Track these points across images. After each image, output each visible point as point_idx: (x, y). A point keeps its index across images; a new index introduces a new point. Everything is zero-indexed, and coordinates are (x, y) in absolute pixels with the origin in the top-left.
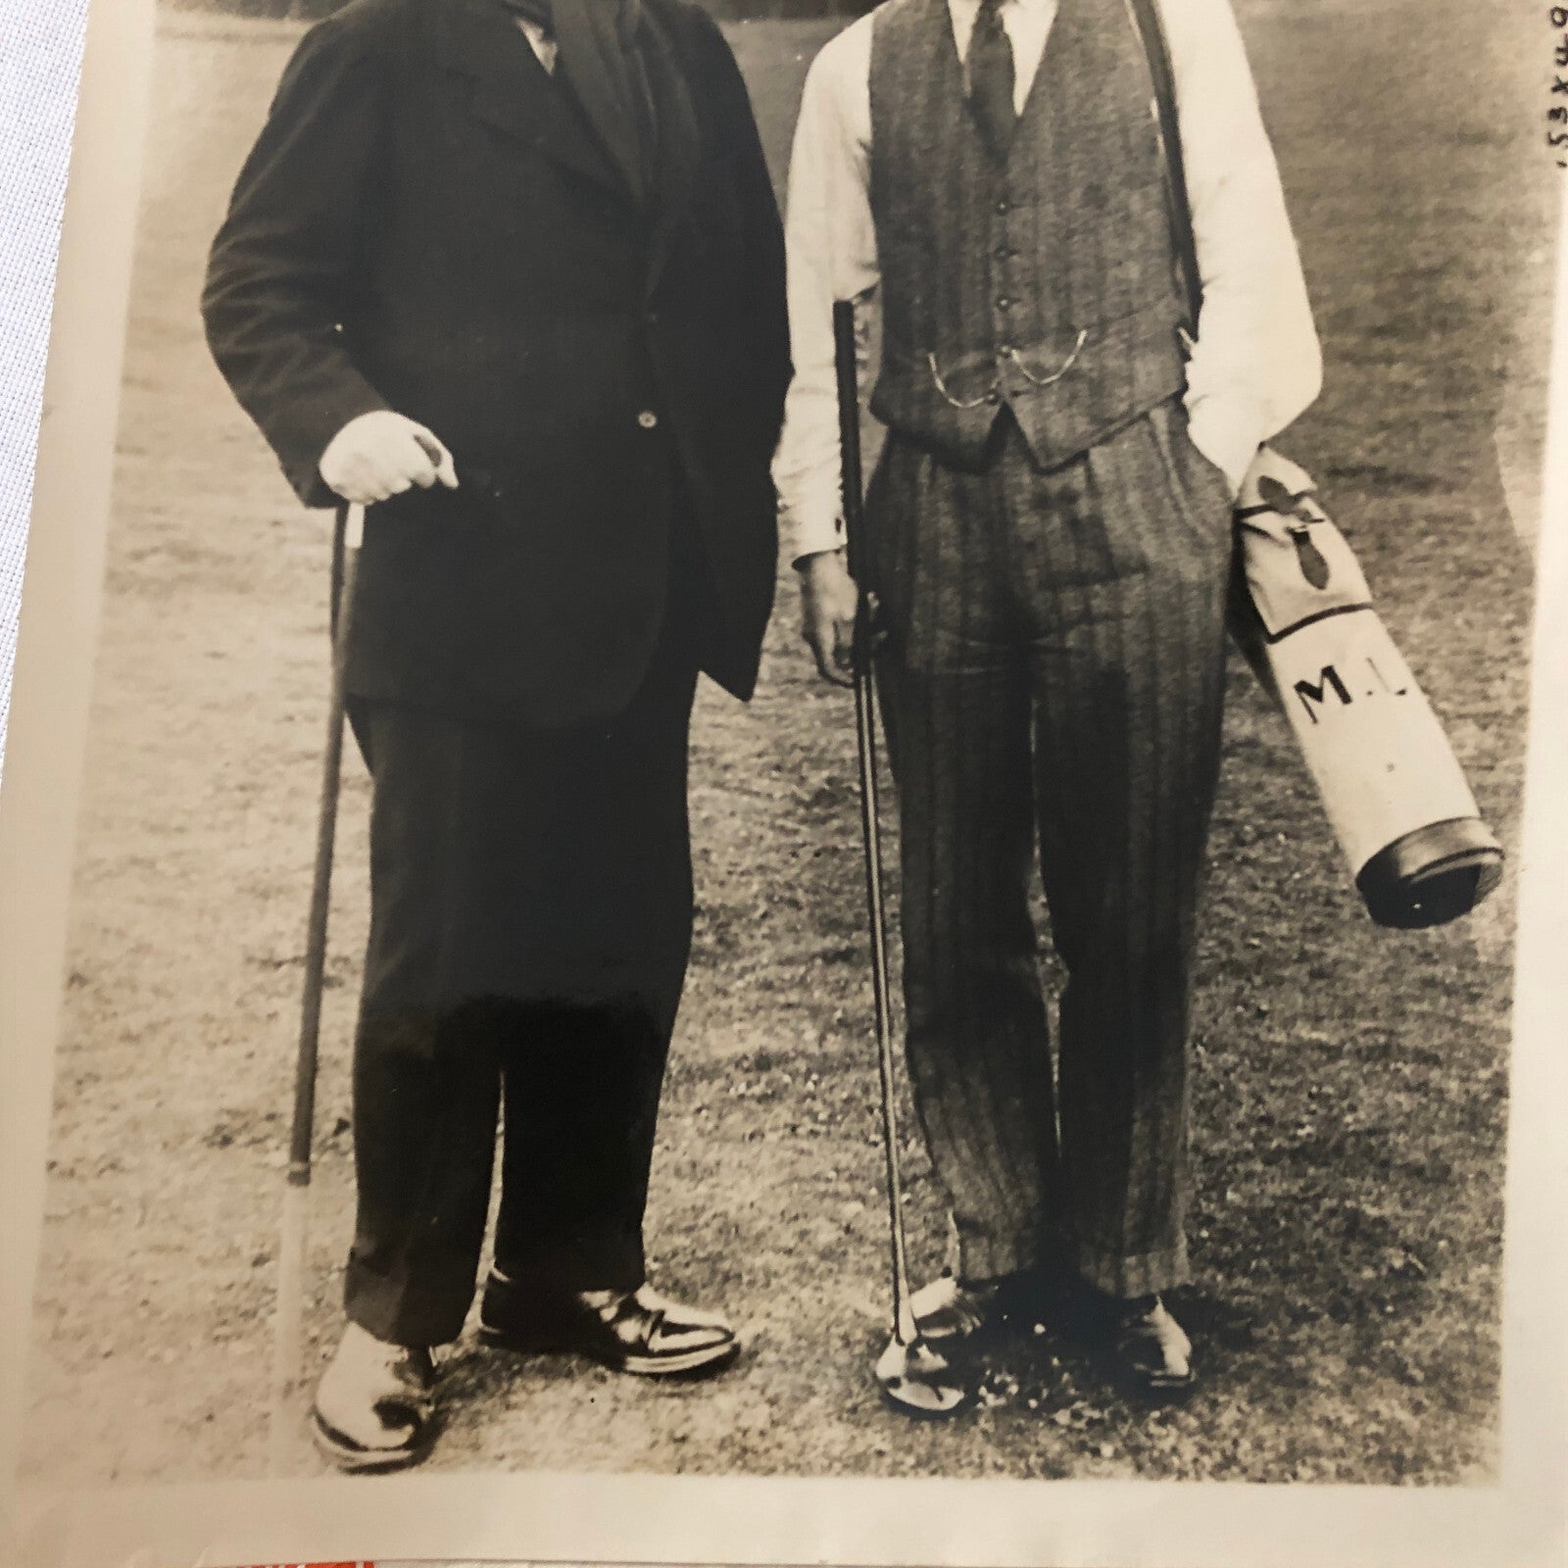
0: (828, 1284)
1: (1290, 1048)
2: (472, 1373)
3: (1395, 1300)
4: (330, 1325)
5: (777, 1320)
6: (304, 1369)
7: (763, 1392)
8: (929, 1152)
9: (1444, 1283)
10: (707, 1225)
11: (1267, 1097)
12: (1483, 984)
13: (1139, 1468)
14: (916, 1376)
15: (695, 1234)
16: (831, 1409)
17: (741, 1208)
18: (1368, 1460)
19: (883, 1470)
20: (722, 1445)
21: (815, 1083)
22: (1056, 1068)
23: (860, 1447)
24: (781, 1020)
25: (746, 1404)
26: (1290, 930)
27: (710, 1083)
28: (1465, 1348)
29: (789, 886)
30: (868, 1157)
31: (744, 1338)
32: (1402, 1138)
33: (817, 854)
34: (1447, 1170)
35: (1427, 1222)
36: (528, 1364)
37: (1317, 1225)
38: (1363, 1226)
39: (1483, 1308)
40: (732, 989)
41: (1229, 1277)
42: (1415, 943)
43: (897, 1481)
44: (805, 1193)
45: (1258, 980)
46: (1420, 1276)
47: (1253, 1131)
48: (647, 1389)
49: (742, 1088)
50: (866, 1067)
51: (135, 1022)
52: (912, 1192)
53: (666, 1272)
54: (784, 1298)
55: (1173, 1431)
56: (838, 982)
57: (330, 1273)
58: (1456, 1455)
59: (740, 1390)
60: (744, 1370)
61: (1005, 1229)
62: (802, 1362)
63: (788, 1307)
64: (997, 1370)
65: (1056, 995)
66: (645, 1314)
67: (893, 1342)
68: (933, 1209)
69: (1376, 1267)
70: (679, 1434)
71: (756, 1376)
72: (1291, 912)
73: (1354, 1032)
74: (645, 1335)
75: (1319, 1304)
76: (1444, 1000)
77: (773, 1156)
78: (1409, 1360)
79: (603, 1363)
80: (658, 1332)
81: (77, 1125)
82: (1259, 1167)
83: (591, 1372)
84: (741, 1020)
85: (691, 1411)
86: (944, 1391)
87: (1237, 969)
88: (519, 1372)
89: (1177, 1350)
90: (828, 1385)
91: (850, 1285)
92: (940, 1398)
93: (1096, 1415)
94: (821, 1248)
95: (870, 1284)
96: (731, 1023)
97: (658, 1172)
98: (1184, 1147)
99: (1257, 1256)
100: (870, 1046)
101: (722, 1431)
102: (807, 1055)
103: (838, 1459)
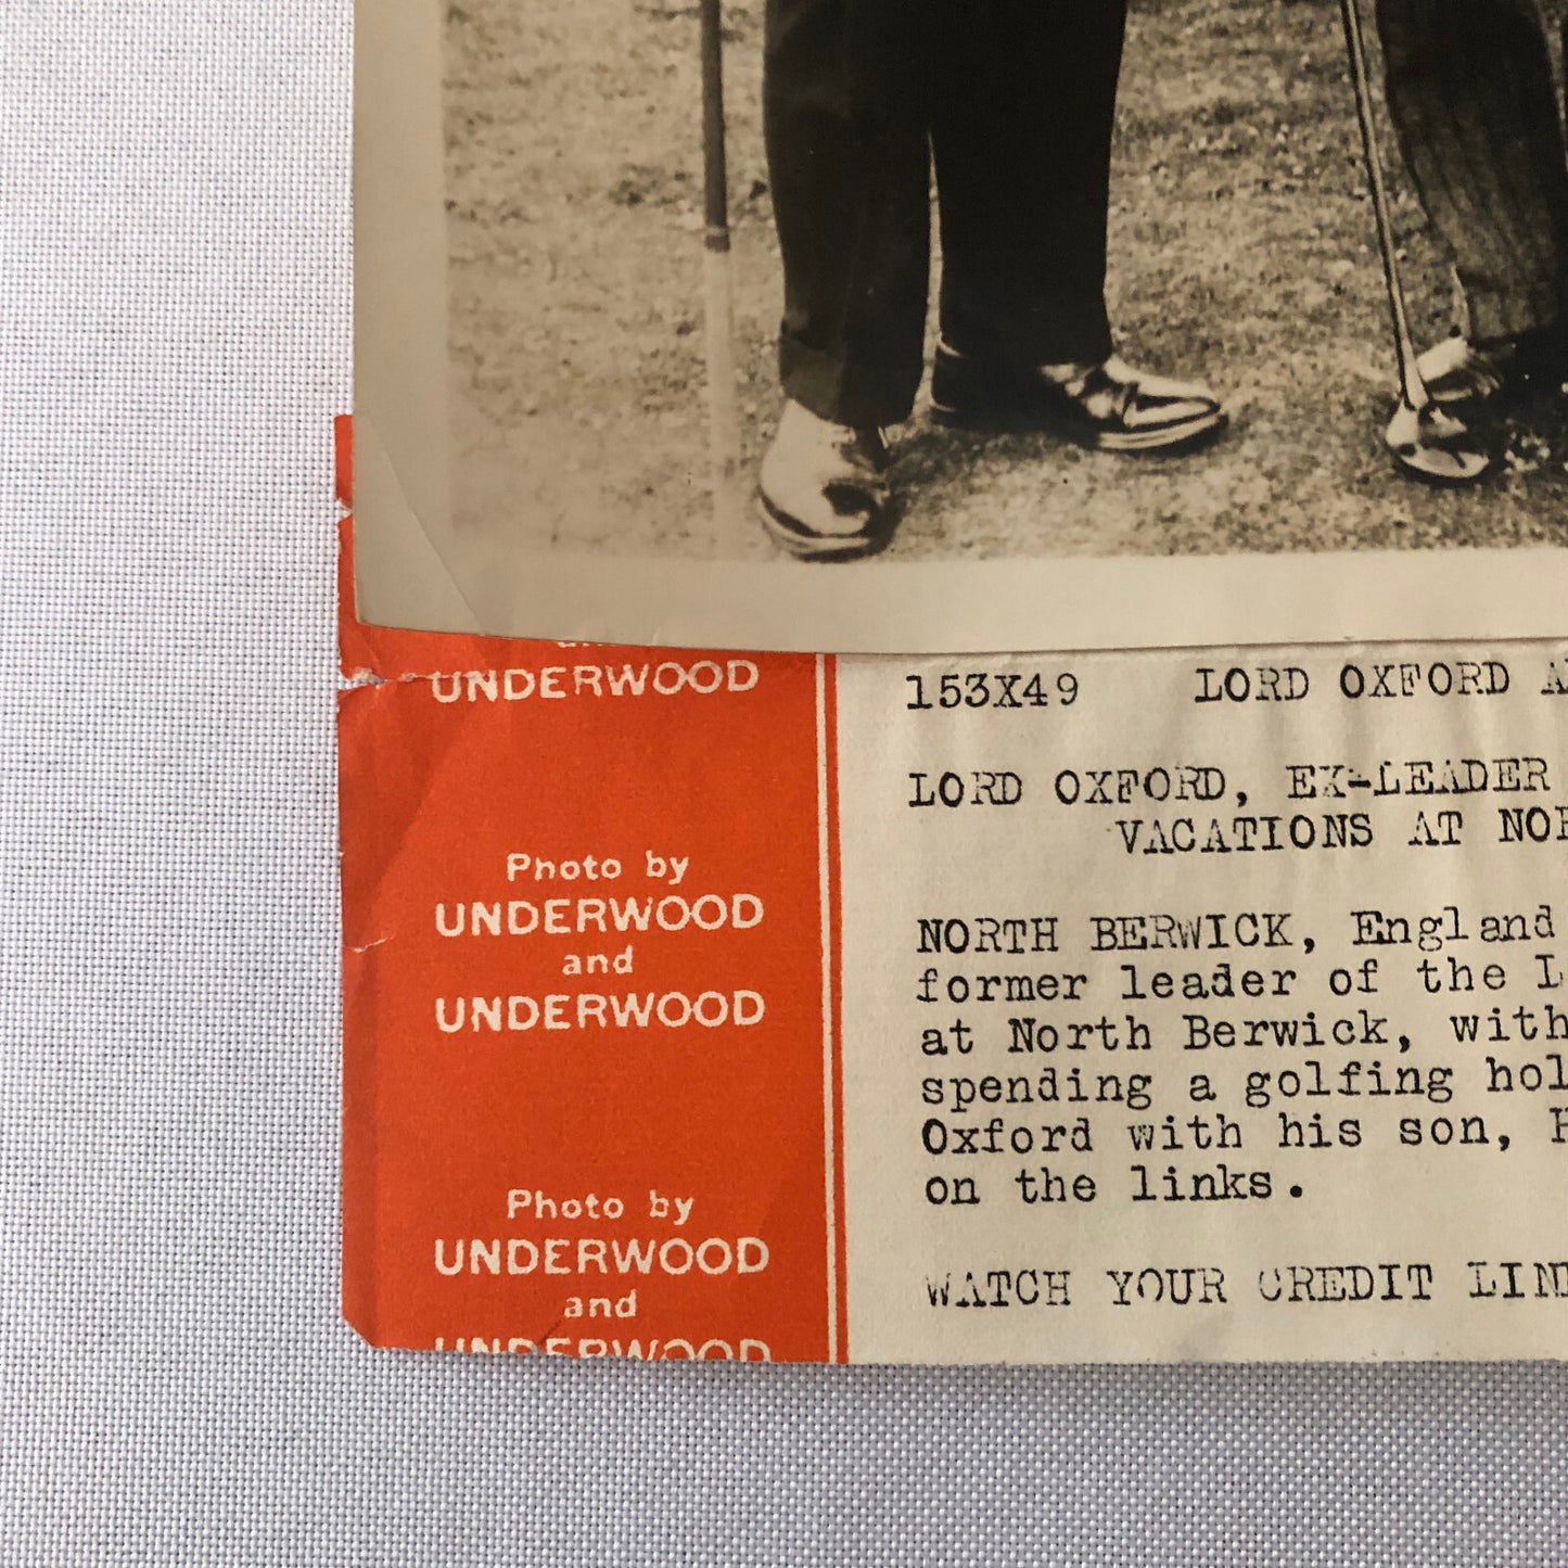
0: (1322, 348)
2: (928, 453)
4: (768, 402)
5: (1267, 388)
6: (744, 447)
7: (1259, 465)
8: (1423, 203)
10: (1177, 290)
14: (1431, 442)
15: (1166, 300)
16: (1338, 480)
17: (1214, 271)
19: (1405, 543)
20: (1218, 523)
21: (1286, 135)
22: (1562, 104)
23: (1376, 518)
24: (1240, 69)
25: (1241, 479)
27: (1166, 139)
30: (1353, 212)
31: (1231, 407)
36: (990, 444)
40: (1180, 37)
43: (1424, 551)
44: (1285, 252)
48: (1126, 466)
49: (1203, 143)
50: (1342, 115)
51: (523, 66)
52: (1407, 247)
53: (1136, 341)
54: (1272, 365)
56: (1301, 23)
57: (762, 346)
59: (1232, 464)
60: (1235, 442)
61: (1516, 283)
62: (1300, 431)
63: (1278, 374)
64: (1522, 433)
65: (1557, 23)
66: (1115, 388)
67: (1402, 405)
68: (1434, 264)
70: (1167, 514)
71: (1248, 449)
74: (1119, 408)
77: (1245, 214)
79: (1074, 442)
80: (1134, 406)
81: (472, 166)
83: (1061, 450)
84: (1194, 70)
85: (1179, 489)
86: (1465, 457)
88: (980, 453)
90: (1333, 454)
91: (1347, 349)
92: (1462, 464)
94: (1310, 311)
95: (1370, 347)
96: (1184, 73)
97: (1116, 235)
100: (1344, 92)
101: (1216, 508)
102: (1270, 104)
103: (1354, 533)
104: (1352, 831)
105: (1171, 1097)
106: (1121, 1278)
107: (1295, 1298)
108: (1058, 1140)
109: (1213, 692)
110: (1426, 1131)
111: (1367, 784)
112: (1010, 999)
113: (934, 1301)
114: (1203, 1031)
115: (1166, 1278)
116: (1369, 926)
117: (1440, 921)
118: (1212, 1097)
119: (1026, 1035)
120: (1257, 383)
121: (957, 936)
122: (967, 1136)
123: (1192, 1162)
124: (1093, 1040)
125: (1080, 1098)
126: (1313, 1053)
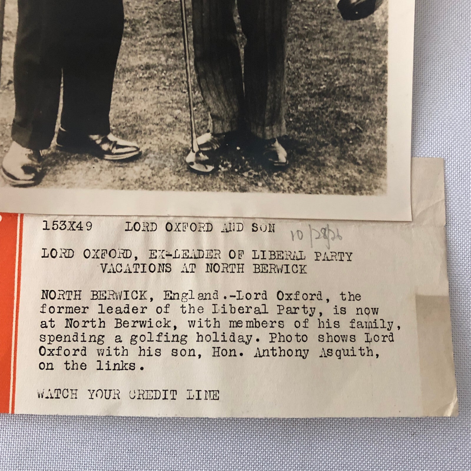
0: (170, 134)
1: (318, 61)
2: (54, 158)
3: (352, 139)
4: (7, 142)
5: (154, 145)
7: (149, 166)
8: (202, 94)
9: (368, 133)
10: (130, 116)
11: (310, 76)
12: (378, 37)
13: (270, 189)
14: (199, 162)
15: (126, 119)
16: (171, 171)
17: (141, 111)
18: (344, 188)
19: (188, 189)
20: (136, 182)
21: (165, 74)
22: (243, 69)
23: (181, 182)
24: (153, 54)
25: (144, 170)
26: (317, 23)
27: (131, 73)
28: (375, 153)
29: (156, 13)
30: (182, 96)
31: (143, 149)
32: (354, 88)
33: (165, 3)
34: (369, 97)
35: (362, 115)
36: (72, 156)
37: (327, 116)
38: (342, 116)
39: (381, 141)
40: (137, 45)
41: (299, 133)
42: (357, 25)
43: (193, 192)
44: (162, 107)
45: (307, 40)
46: (361, 131)
47: (306, 87)
48: (112, 164)
49: (141, 75)
50: (181, 69)
52: (197, 107)
53: (117, 129)
54: (156, 138)
55: (281, 179)
56: (172, 43)
57: (7, 126)
58: (373, 186)
59: (142, 165)
60: (143, 159)
61: (227, 118)
62: (162, 157)
63: (157, 141)
64: (224, 160)
65: (243, 46)
66: (110, 142)
67: (191, 151)
68: (204, 112)
69: (346, 129)
70: (122, 178)
71: (147, 161)
72: (317, 17)
73: (338, 55)
74: (111, 148)
75: (329, 141)
76: (366, 43)
77: (151, 95)
78: (358, 158)
79: (97, 157)
80: (115, 148)
82: (308, 98)
83: (93, 159)
84: (140, 54)
85: (126, 171)
86: (208, 166)
87: (300, 36)
88: (69, 159)
89: (282, 155)
90: (170, 164)
91: (177, 135)
92: (207, 168)
93: (256, 174)
94: (167, 123)
95: (184, 134)
96: (137, 55)
97: (114, 100)
98: (284, 93)
99: (308, 126)
100: (182, 62)
101: (136, 177)
102: (161, 65)
103: (174, 186)
104: (166, 268)
105: (110, 342)
106: (92, 391)
107: (139, 398)
108: (77, 352)
109: (130, 229)
110: (179, 352)
111: (171, 255)
112: (66, 313)
113: (39, 397)
114: (120, 323)
115: (104, 392)
116: (168, 295)
117: (187, 294)
118: (121, 341)
119: (70, 323)
120: (151, 143)
121: (53, 295)
122: (51, 351)
123: (114, 359)
124: (89, 325)
125: (84, 341)
126: (150, 330)
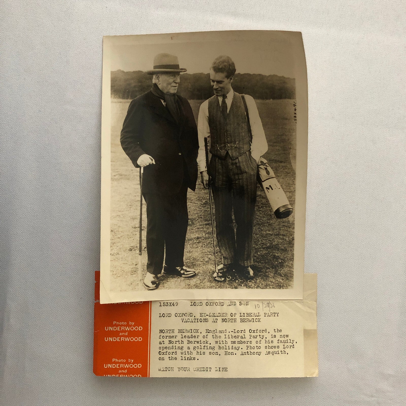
0: (207, 265)
1: (266, 234)
2: (163, 277)
3: (280, 266)
5: (201, 270)
6: (142, 278)
7: (199, 279)
8: (219, 248)
9: (286, 264)
11: (263, 240)
12: (291, 226)
13: (247, 287)
14: (218, 276)
15: (190, 260)
16: (208, 281)
17: (196, 256)
18: (276, 286)
19: (214, 288)
20: (194, 286)
21: (205, 241)
23: (211, 285)
24: (200, 233)
26: (266, 219)
27: (191, 241)
28: (289, 272)
29: (201, 215)
30: (212, 250)
31: (196, 272)
32: (281, 246)
33: (204, 211)
34: (287, 249)
35: (284, 256)
37: (270, 257)
38: (276, 257)
39: (291, 267)
40: (194, 229)
41: (258, 264)
42: (282, 221)
43: (216, 289)
44: (204, 254)
45: (262, 226)
46: (283, 263)
47: (261, 245)
49: (195, 241)
52: (217, 254)
53: (187, 264)
54: (201, 267)
55: (251, 283)
58: (288, 285)
59: (196, 279)
61: (229, 258)
62: (204, 275)
64: (228, 276)
65: (236, 228)
66: (184, 270)
67: (215, 272)
68: (220, 256)
69: (277, 262)
70: (189, 284)
71: (198, 277)
72: (266, 217)
73: (274, 232)
74: (184, 272)
75: (270, 267)
76: (286, 228)
77: (200, 250)
78: (282, 274)
80: (186, 272)
81: (113, 249)
82: (262, 249)
85: (190, 281)
87: (259, 224)
88: (169, 277)
89: (251, 273)
90: (207, 278)
91: (210, 266)
92: (221, 279)
93: (241, 281)
94: (206, 261)
95: (212, 265)
96: (194, 233)
97: (185, 252)
98: (252, 247)
99: (262, 261)
100: (212, 235)
101: (194, 284)
102: (204, 237)
103: (209, 287)
104: (206, 320)
105: (185, 349)
106: (179, 368)
107: (197, 371)
108: (173, 353)
109: (192, 305)
110: (212, 353)
111: (208, 315)
112: (169, 338)
113: (159, 371)
114: (189, 342)
115: (184, 368)
116: (207, 331)
117: (215, 331)
118: (190, 349)
119: (170, 342)
120: (199, 269)
121: (163, 331)
122: (163, 353)
123: (187, 356)
124: (177, 343)
125: (176, 349)
126: (201, 345)
